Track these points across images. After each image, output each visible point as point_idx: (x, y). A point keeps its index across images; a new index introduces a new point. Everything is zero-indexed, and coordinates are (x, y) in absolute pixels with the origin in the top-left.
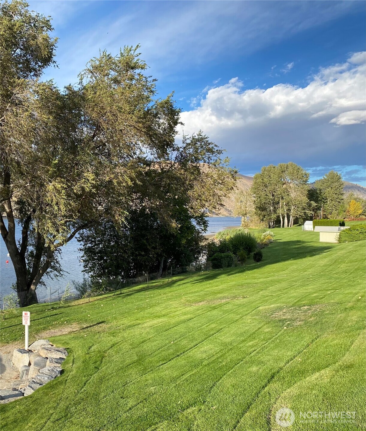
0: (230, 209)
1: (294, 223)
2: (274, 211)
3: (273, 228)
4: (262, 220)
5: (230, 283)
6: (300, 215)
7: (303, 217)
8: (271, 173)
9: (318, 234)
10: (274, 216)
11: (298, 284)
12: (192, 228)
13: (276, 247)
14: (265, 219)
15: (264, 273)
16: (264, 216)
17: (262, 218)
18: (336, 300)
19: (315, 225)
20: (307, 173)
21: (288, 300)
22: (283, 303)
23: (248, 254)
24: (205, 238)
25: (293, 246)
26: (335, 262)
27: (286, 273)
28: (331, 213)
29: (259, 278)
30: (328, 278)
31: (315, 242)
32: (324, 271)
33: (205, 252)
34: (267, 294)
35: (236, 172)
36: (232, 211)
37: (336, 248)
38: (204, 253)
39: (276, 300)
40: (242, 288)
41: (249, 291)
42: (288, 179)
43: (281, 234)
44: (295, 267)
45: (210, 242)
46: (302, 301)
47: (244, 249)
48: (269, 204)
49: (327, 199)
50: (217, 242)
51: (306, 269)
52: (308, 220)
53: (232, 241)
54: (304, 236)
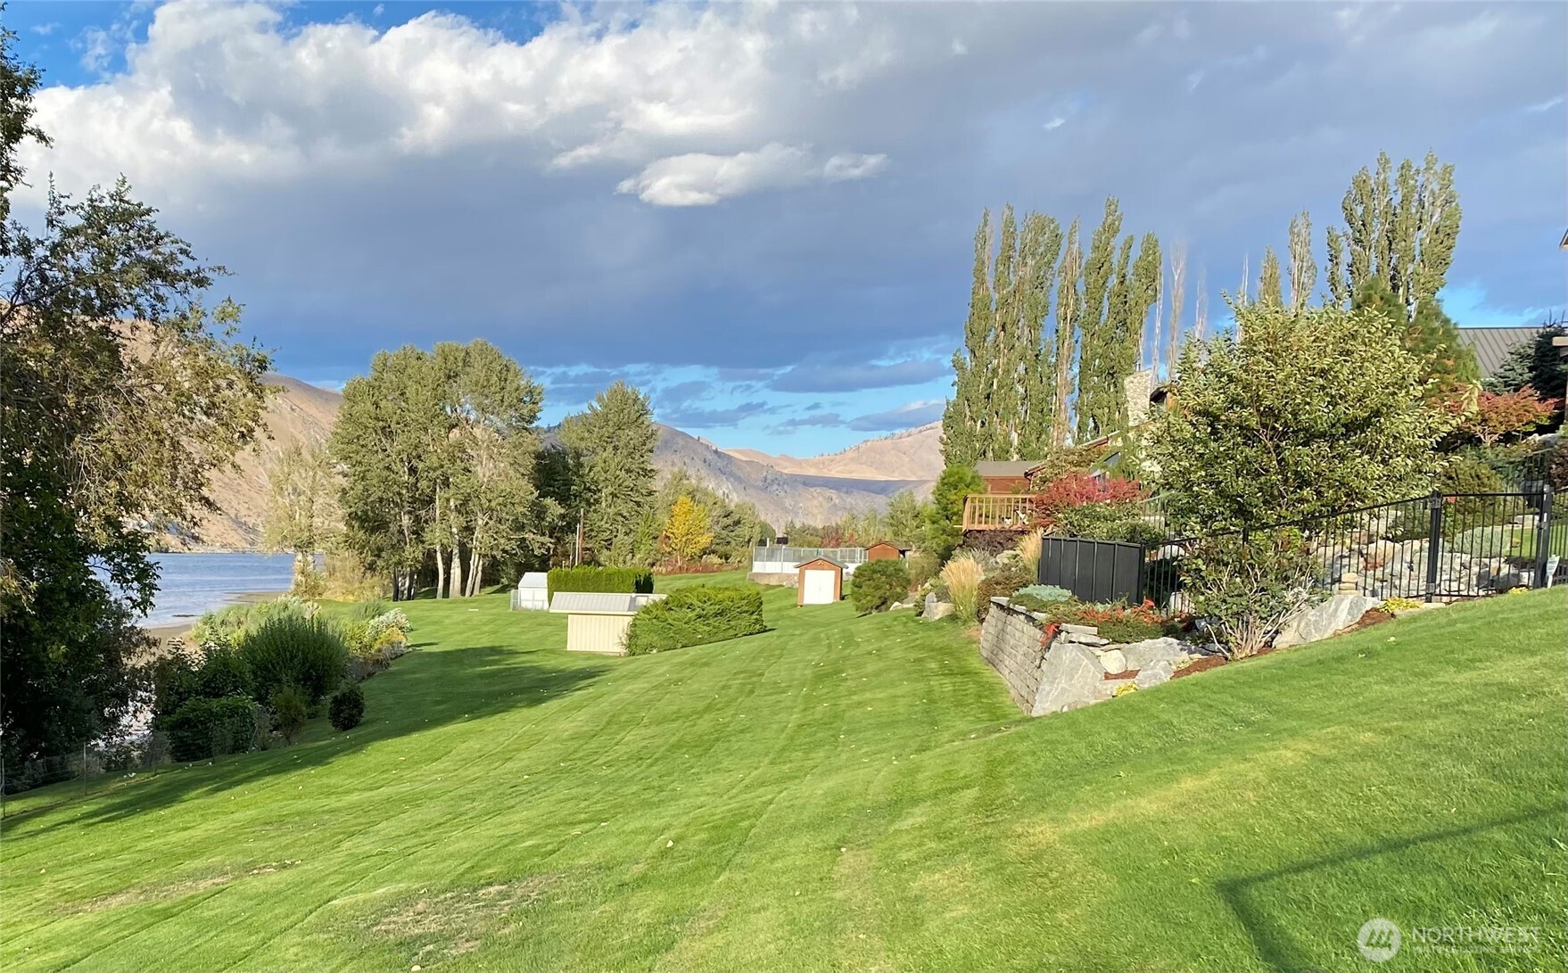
0: (251, 521)
1: (486, 582)
2: (414, 533)
3: (409, 598)
4: (371, 567)
5: (236, 816)
6: (504, 551)
7: (516, 560)
8: (410, 377)
9: (560, 622)
10: (412, 553)
11: (479, 805)
12: (94, 596)
13: (414, 673)
14: (380, 563)
15: (363, 774)
16: (378, 552)
17: (369, 559)
18: (595, 856)
19: (555, 586)
20: (535, 385)
21: (439, 867)
22: (419, 877)
23: (314, 701)
24: (147, 640)
25: (476, 666)
26: (609, 723)
27: (441, 767)
28: (609, 544)
29: (348, 792)
30: (579, 782)
31: (552, 651)
32: (572, 757)
33: (144, 694)
34: (368, 848)
35: (263, 366)
36: (261, 529)
37: (616, 674)
38: (143, 701)
39: (397, 871)
40: (279, 832)
41: (303, 841)
42: (468, 408)
43: (435, 623)
44: (474, 744)
45: (166, 653)
46: (483, 868)
47: (297, 680)
48: (396, 504)
49: (600, 491)
50: (194, 653)
51: (512, 751)
52: (532, 569)
53: (252, 652)
54: (514, 629)
